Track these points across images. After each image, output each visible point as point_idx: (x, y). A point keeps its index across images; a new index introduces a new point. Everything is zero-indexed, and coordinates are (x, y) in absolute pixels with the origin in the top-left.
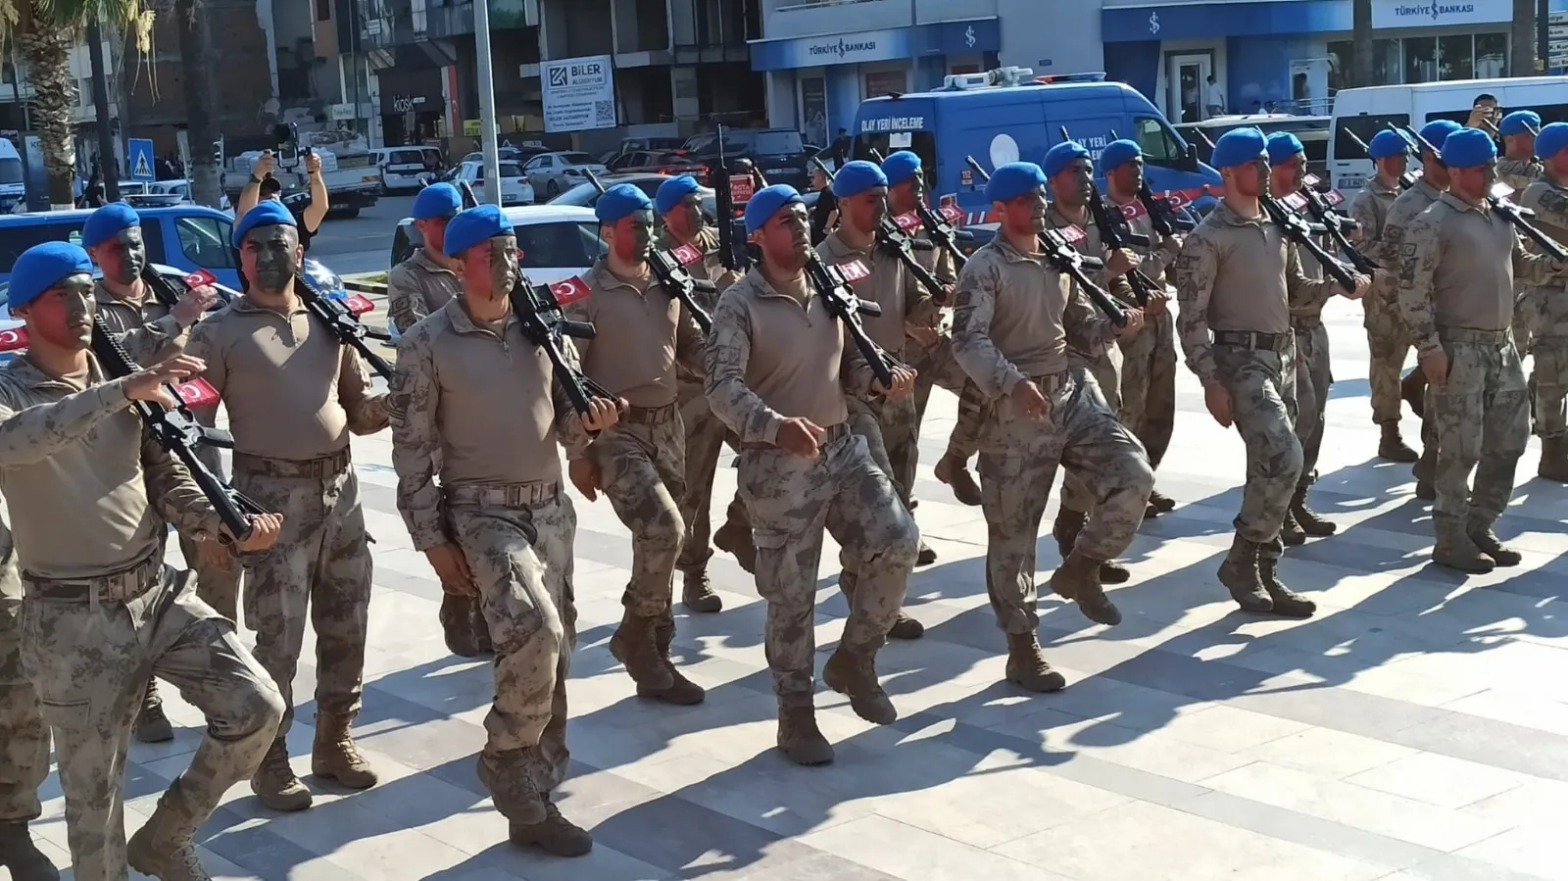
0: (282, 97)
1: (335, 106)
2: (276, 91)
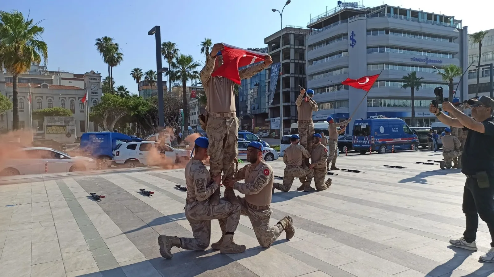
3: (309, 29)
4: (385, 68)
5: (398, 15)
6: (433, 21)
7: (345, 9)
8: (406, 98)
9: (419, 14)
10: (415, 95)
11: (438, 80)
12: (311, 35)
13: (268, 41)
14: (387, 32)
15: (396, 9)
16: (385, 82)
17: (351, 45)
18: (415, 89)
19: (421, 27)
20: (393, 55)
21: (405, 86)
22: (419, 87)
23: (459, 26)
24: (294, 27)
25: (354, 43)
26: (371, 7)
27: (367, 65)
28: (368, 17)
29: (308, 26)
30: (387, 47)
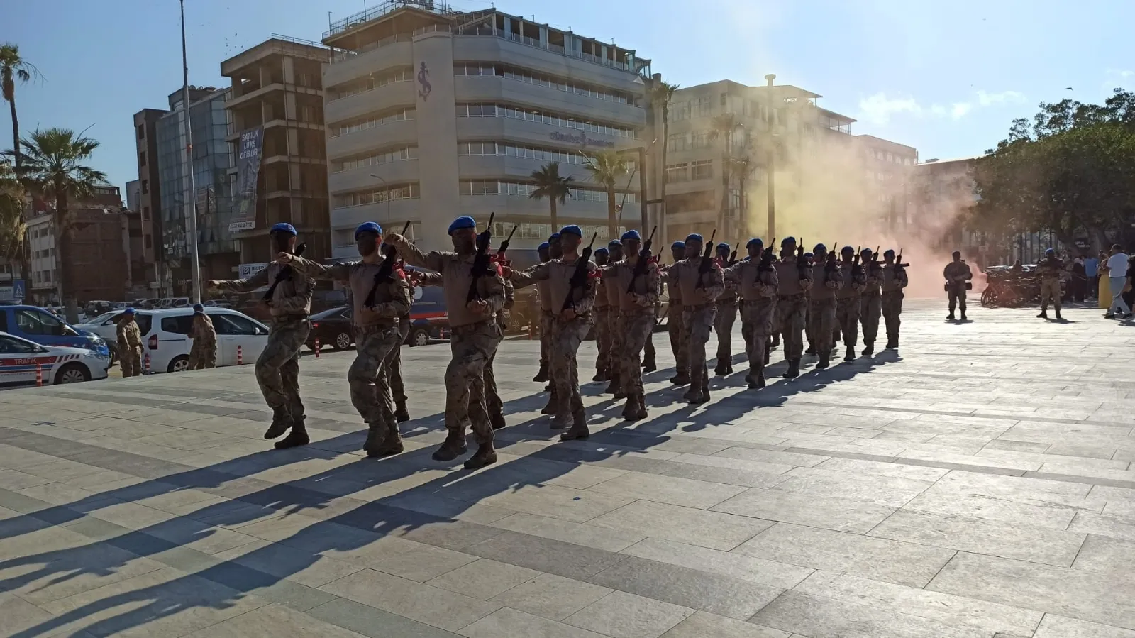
0: (133, 280)
1: (153, 283)
2: (130, 278)
3: (326, 47)
4: (497, 152)
5: (522, 36)
6: (594, 56)
7: (405, 9)
8: (540, 220)
9: (566, 38)
10: (558, 214)
11: (586, 181)
12: (333, 62)
13: (228, 71)
14: (499, 72)
15: (516, 22)
16: (499, 184)
17: (421, 95)
18: (557, 200)
19: (569, 67)
20: (513, 125)
21: (536, 195)
22: (567, 197)
23: (644, 72)
24: (292, 41)
25: (427, 90)
26: (466, 12)
27: (459, 143)
28: (456, 32)
29: (324, 41)
30: (500, 106)
